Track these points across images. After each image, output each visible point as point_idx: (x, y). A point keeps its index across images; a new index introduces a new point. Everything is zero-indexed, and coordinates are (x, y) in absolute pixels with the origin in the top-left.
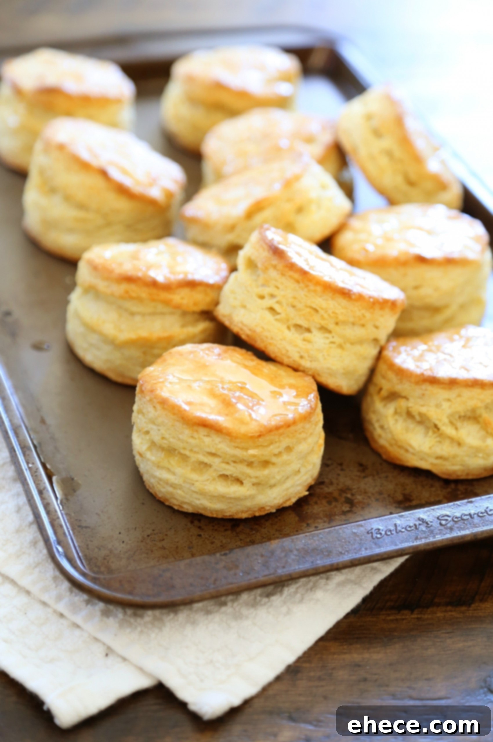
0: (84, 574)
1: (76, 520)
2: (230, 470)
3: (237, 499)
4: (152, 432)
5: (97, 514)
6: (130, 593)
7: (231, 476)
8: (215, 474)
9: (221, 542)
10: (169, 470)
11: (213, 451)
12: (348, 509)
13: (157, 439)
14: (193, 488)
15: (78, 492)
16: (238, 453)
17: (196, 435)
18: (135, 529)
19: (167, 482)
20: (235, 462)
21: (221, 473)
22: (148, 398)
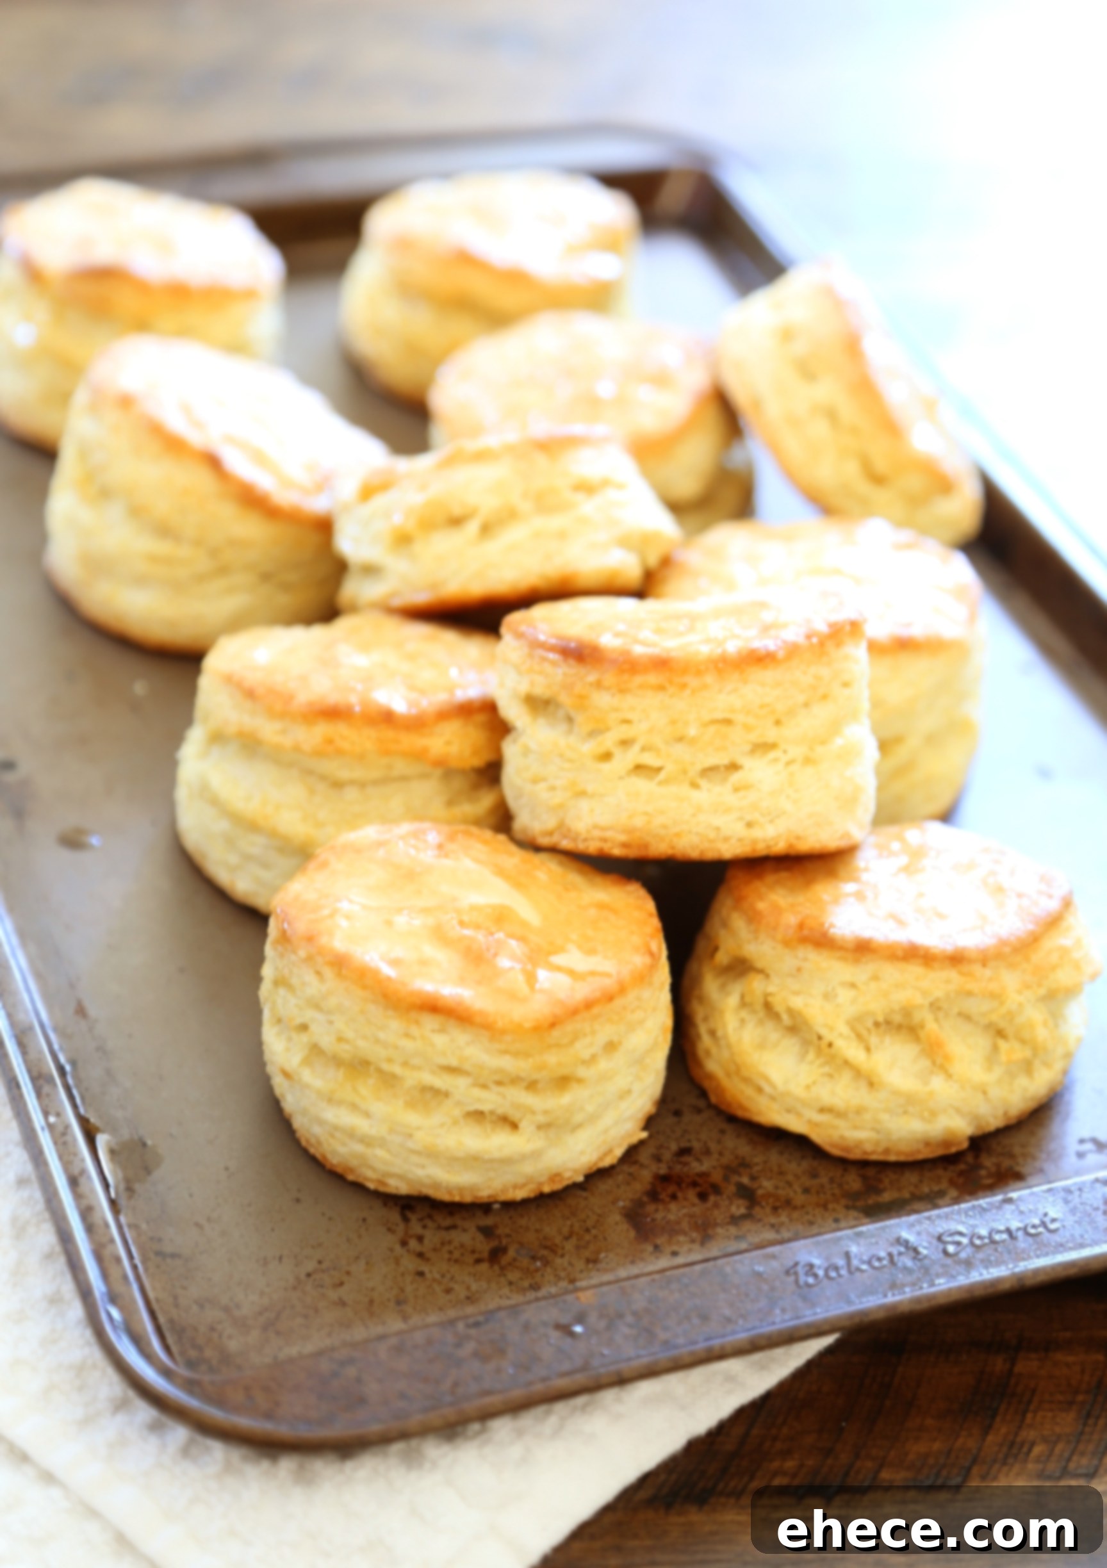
0: (166, 1373)
1: (152, 1239)
2: (489, 1100)
3: (507, 1161)
4: (313, 1028)
5: (198, 1225)
6: (269, 1416)
7: (492, 1113)
8: (457, 1112)
9: (468, 1288)
10: (354, 1107)
11: (454, 1062)
12: (742, 1211)
13: (327, 1041)
14: (410, 1144)
15: (157, 1174)
16: (508, 1064)
17: (414, 1030)
18: (281, 1258)
19: (351, 1134)
20: (499, 1083)
21: (472, 1108)
22: (302, 953)
